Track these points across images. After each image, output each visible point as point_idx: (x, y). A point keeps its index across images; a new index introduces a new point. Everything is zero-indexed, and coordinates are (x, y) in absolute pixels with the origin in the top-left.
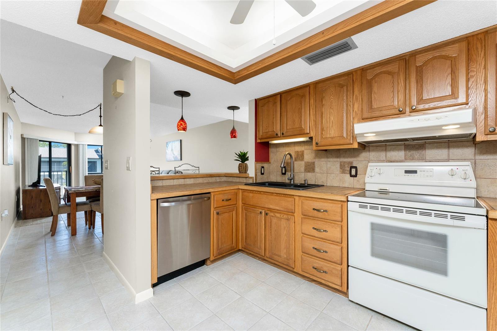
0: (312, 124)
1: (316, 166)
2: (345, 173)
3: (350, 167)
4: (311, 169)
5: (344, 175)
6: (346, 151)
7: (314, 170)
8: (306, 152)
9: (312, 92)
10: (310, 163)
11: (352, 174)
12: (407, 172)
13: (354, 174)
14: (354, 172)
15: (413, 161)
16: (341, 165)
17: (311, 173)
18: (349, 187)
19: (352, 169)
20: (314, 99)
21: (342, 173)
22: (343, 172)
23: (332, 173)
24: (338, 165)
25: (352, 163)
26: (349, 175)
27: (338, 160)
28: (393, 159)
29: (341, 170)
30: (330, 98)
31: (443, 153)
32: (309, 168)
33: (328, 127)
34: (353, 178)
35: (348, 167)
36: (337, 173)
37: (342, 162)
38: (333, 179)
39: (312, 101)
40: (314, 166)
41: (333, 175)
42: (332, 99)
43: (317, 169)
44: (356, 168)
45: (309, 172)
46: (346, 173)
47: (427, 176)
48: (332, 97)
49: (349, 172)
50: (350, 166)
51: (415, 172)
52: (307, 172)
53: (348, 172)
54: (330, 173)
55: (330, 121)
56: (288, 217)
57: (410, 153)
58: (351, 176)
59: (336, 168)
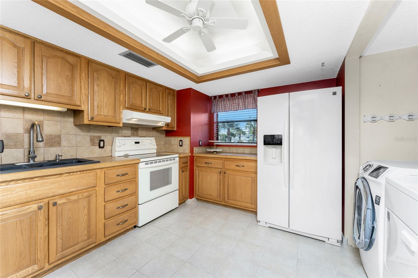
1: (63, 140)
3: (98, 140)
4: (56, 143)
5: (93, 147)
6: (96, 127)
7: (60, 143)
8: (46, 122)
9: (84, 65)
10: (54, 136)
11: (101, 146)
12: (136, 143)
13: (103, 146)
14: (101, 144)
15: (134, 136)
16: (91, 139)
17: (56, 147)
18: (98, 156)
19: (101, 142)
20: (85, 74)
21: (92, 146)
22: (93, 144)
23: (82, 146)
24: (88, 139)
25: (100, 137)
26: (98, 147)
27: (88, 134)
28: (126, 135)
29: (91, 143)
30: (104, 81)
31: (144, 133)
32: (52, 142)
33: (102, 106)
34: (101, 149)
35: (97, 140)
36: (88, 145)
37: (92, 136)
38: (84, 151)
40: (60, 140)
41: (83, 148)
42: (105, 84)
43: (64, 143)
44: (103, 141)
45: (52, 146)
46: (96, 145)
47: (143, 145)
48: (105, 81)
49: (98, 145)
50: (99, 139)
51: (138, 143)
52: (48, 147)
53: (97, 144)
54: (80, 146)
55: (103, 101)
56: (90, 193)
57: (133, 132)
58: (100, 147)
59: (87, 141)
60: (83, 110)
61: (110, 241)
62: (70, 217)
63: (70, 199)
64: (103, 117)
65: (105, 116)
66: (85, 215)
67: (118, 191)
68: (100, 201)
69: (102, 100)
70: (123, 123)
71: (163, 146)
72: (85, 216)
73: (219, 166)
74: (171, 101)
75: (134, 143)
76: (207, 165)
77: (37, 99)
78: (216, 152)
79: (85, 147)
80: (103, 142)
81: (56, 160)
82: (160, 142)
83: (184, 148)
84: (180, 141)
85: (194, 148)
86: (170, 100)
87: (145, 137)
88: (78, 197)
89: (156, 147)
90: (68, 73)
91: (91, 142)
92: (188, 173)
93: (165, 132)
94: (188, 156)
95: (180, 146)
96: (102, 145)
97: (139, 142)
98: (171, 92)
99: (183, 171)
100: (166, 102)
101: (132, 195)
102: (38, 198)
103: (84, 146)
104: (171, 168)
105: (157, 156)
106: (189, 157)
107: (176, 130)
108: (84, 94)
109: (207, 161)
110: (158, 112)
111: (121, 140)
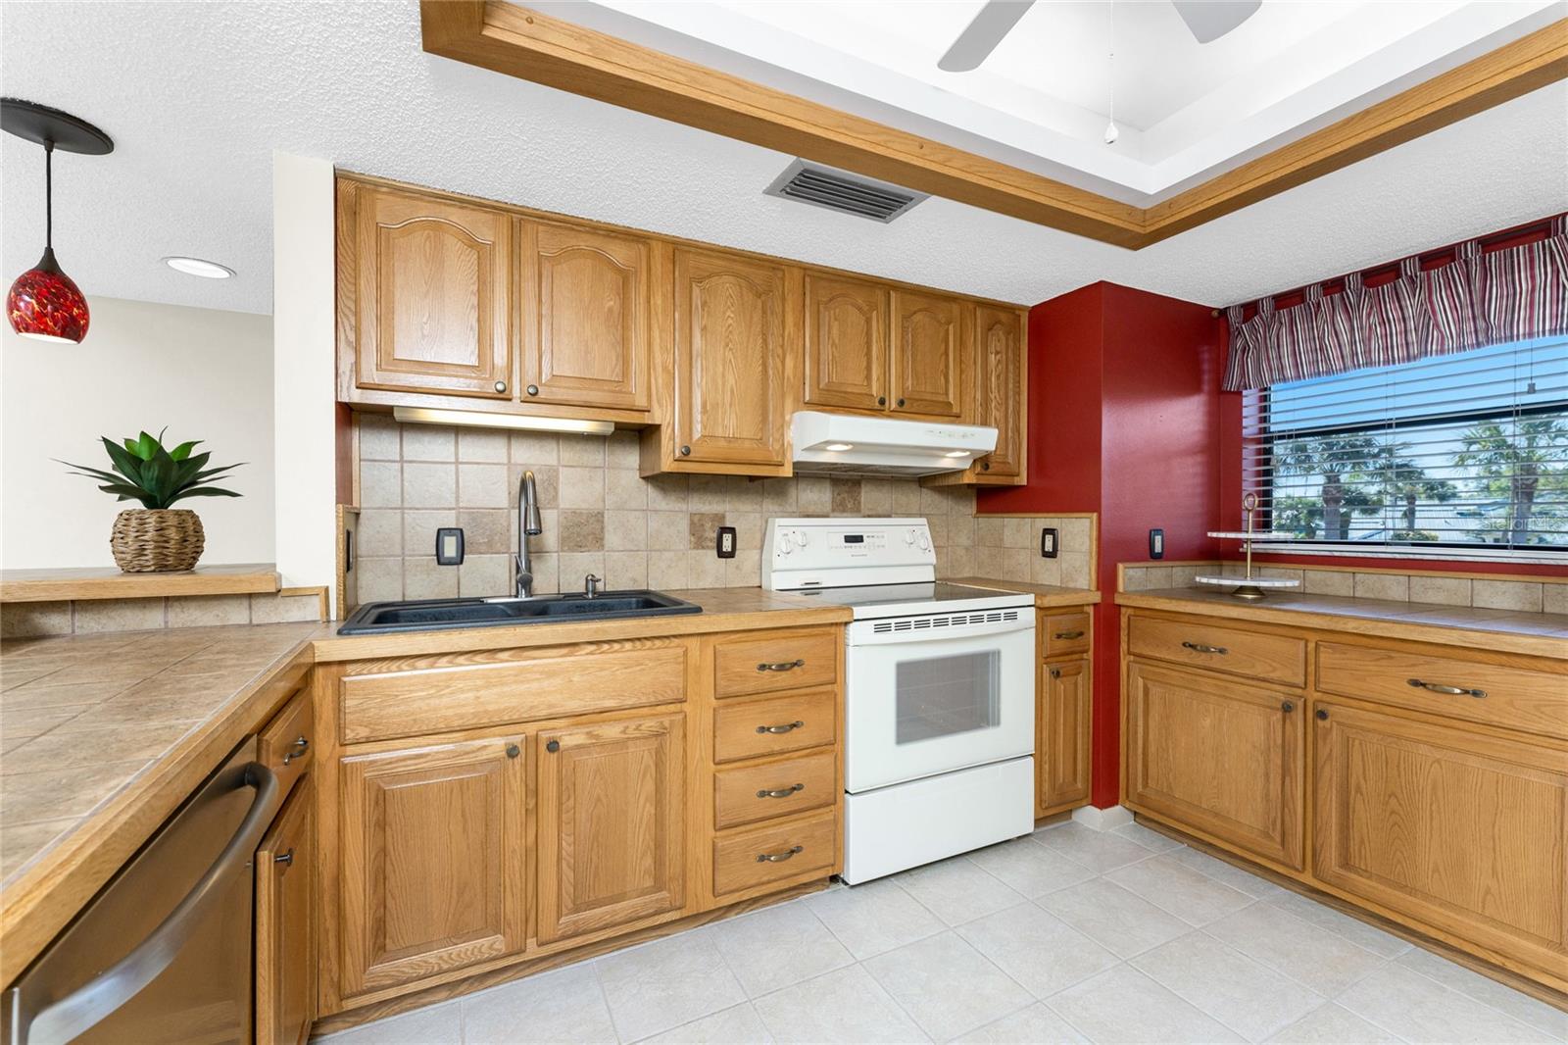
0: (660, 381)
1: (609, 527)
2: (703, 548)
3: (717, 529)
4: (590, 538)
5: (701, 551)
6: (707, 483)
7: (602, 539)
8: (563, 473)
9: (659, 267)
10: (585, 517)
11: (724, 550)
12: (850, 539)
13: (730, 550)
14: (724, 542)
15: (845, 514)
16: (692, 523)
17: (589, 551)
18: (716, 587)
19: (724, 535)
20: (664, 295)
21: (694, 548)
22: (699, 543)
23: (664, 550)
24: (684, 525)
25: (723, 517)
26: (715, 552)
27: (684, 507)
28: (811, 510)
29: (692, 539)
30: (724, 313)
31: (884, 500)
32: (579, 535)
33: (718, 404)
34: (726, 560)
35: (711, 528)
36: (682, 547)
37: (695, 513)
38: (669, 566)
39: (658, 300)
40: (603, 528)
41: (667, 555)
42: (730, 321)
43: (612, 539)
44: (732, 531)
45: (579, 547)
46: (708, 547)
47: (878, 546)
48: (728, 313)
49: (715, 545)
50: (717, 525)
51: (858, 539)
52: (571, 549)
53: (710, 544)
54: (658, 550)
55: (724, 385)
56: (662, 723)
57: (839, 497)
58: (721, 554)
59: (679, 532)
60: (657, 422)
61: (737, 914)
62: (599, 799)
63: (597, 737)
64: (723, 443)
65: (728, 439)
66: (647, 800)
67: (762, 729)
68: (697, 756)
69: (720, 383)
70: (796, 465)
71: (964, 551)
72: (644, 807)
73: (1275, 670)
74: (998, 357)
75: (843, 540)
76: (1200, 659)
77: (527, 400)
78: (1256, 590)
79: (672, 554)
80: (730, 535)
81: (587, 593)
82: (951, 535)
83: (1064, 566)
84: (1047, 531)
85: (1121, 566)
86: (997, 353)
87: (889, 516)
88: (624, 732)
89: (932, 558)
90: (612, 303)
91: (694, 535)
92: (1084, 685)
93: (975, 491)
94: (1088, 605)
95: (1046, 554)
96: (727, 546)
97: (862, 537)
98: (1003, 316)
99: (1057, 674)
100: (975, 363)
101: (821, 753)
102: (506, 718)
103: (669, 550)
104: (997, 654)
105: (939, 596)
106: (1091, 610)
107: (1025, 483)
108: (659, 369)
109: (1194, 634)
110: (937, 411)
111: (794, 529)
